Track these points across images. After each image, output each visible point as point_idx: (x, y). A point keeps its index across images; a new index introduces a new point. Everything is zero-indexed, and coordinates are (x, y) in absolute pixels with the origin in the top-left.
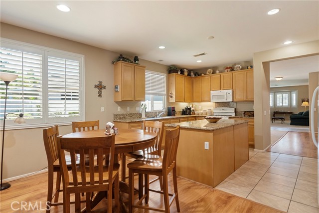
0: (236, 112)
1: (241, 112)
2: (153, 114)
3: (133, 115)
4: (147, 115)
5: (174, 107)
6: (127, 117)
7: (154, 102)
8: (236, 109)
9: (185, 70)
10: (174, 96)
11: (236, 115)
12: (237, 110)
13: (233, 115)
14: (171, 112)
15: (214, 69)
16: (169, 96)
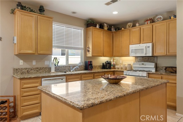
0: (156, 67)
1: (162, 67)
2: (67, 68)
3: (41, 69)
4: (58, 68)
5: (91, 62)
6: (32, 71)
7: (69, 56)
8: (156, 64)
9: (105, 25)
10: (91, 50)
11: (156, 70)
12: (158, 65)
13: (153, 71)
14: (88, 66)
15: (134, 23)
16: (86, 50)
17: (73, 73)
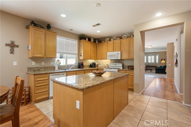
0: (123, 66)
1: (126, 66)
2: (66, 67)
4: (60, 67)
5: (82, 63)
6: (42, 69)
7: (68, 59)
8: (123, 64)
9: (92, 39)
10: (82, 55)
11: (123, 68)
12: (124, 65)
13: (121, 68)
14: (81, 65)
15: (110, 38)
16: (79, 55)
17: (70, 70)
